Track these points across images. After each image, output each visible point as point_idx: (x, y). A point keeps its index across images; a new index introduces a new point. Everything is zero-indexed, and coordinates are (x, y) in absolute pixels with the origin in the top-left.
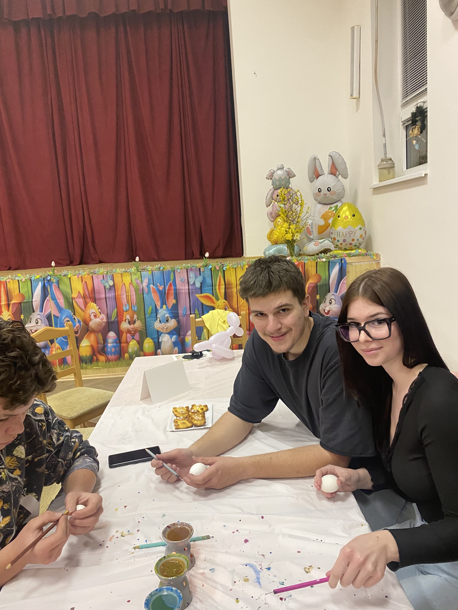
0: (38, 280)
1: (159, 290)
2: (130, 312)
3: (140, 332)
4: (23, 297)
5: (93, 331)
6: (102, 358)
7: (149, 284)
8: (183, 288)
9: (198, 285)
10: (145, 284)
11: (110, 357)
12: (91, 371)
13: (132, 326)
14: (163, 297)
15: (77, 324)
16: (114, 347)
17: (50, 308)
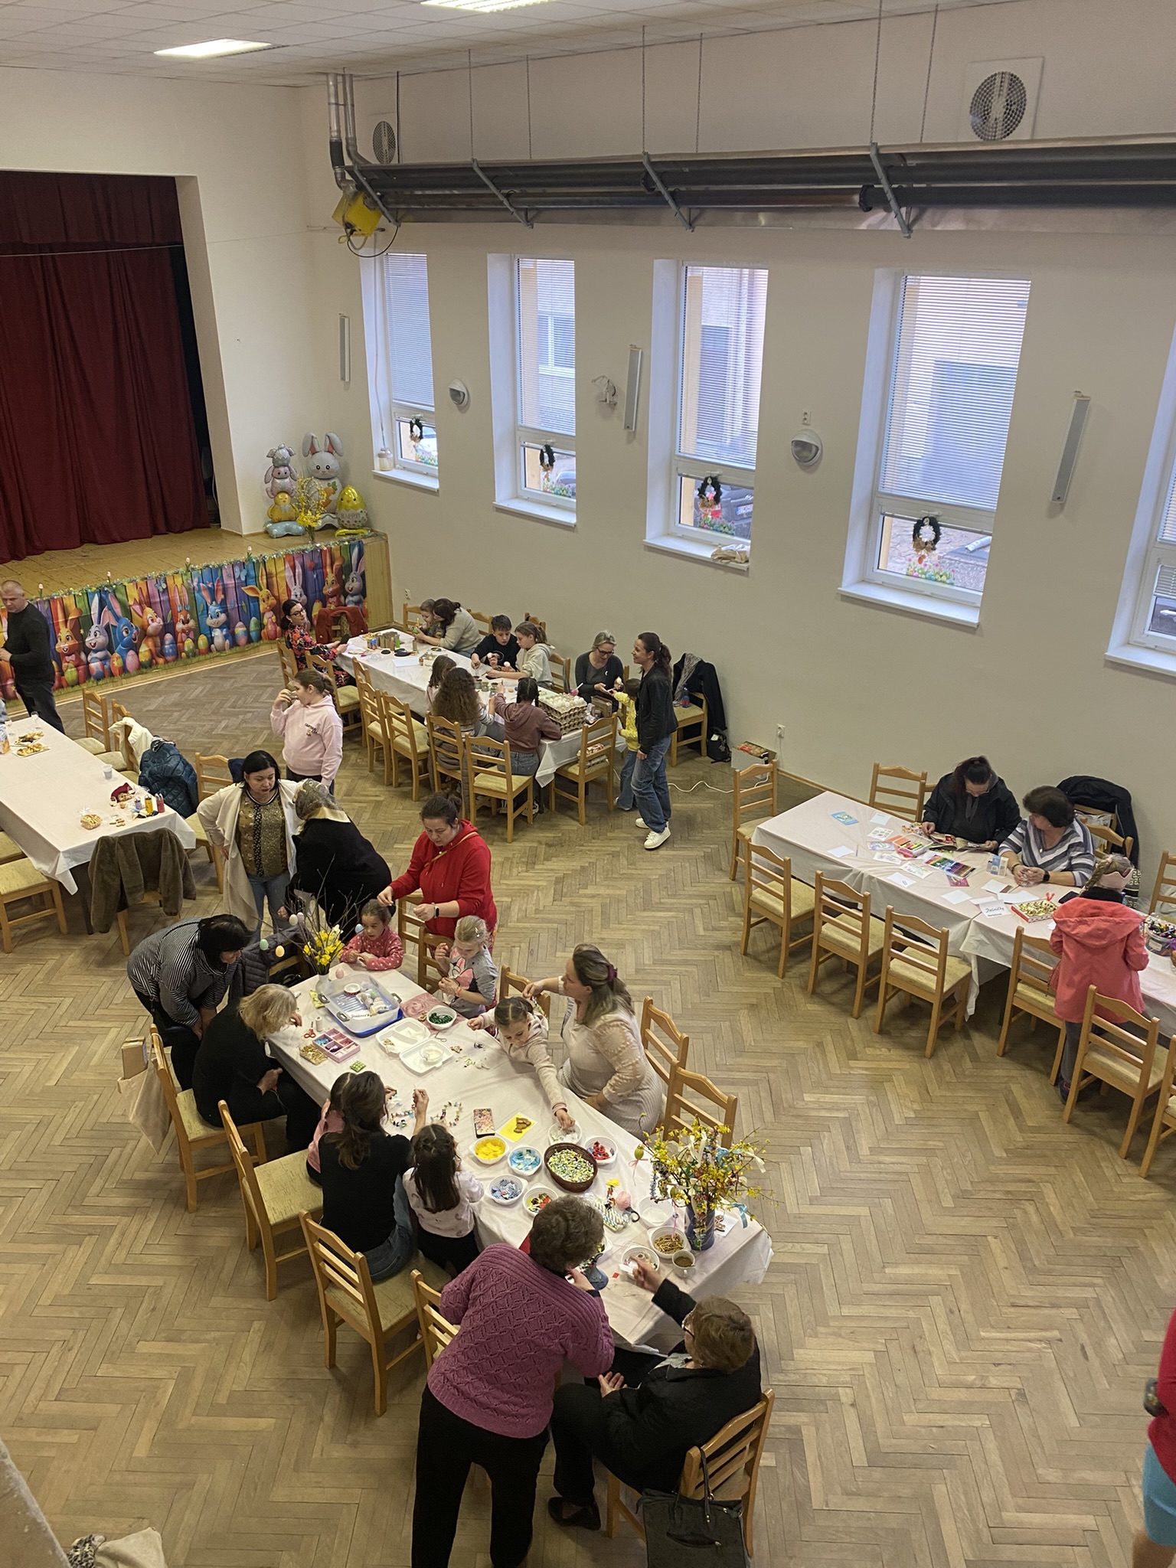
0: (94, 593)
1: (209, 588)
2: (184, 612)
3: (194, 630)
4: (81, 611)
5: (151, 636)
6: (161, 661)
7: (199, 582)
8: (230, 582)
9: (243, 579)
10: (195, 584)
11: (168, 658)
12: (151, 675)
13: (186, 625)
14: (213, 593)
15: (135, 631)
16: (171, 648)
17: (108, 618)
